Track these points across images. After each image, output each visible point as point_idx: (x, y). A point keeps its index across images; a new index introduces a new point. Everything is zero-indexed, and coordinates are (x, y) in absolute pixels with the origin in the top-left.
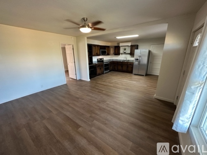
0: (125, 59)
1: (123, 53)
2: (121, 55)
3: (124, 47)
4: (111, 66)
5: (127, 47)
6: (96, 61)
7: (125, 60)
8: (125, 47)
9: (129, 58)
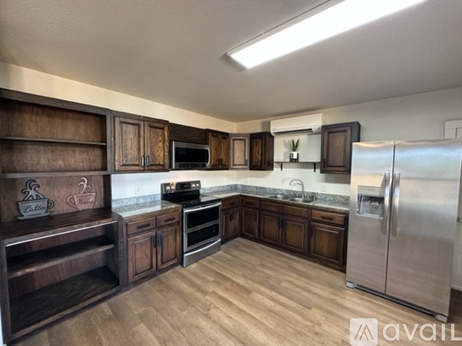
0: (297, 188)
1: (288, 160)
2: (277, 169)
3: (289, 138)
4: (232, 218)
5: (303, 138)
6: (155, 196)
7: (295, 195)
8: (296, 138)
9: (315, 184)
